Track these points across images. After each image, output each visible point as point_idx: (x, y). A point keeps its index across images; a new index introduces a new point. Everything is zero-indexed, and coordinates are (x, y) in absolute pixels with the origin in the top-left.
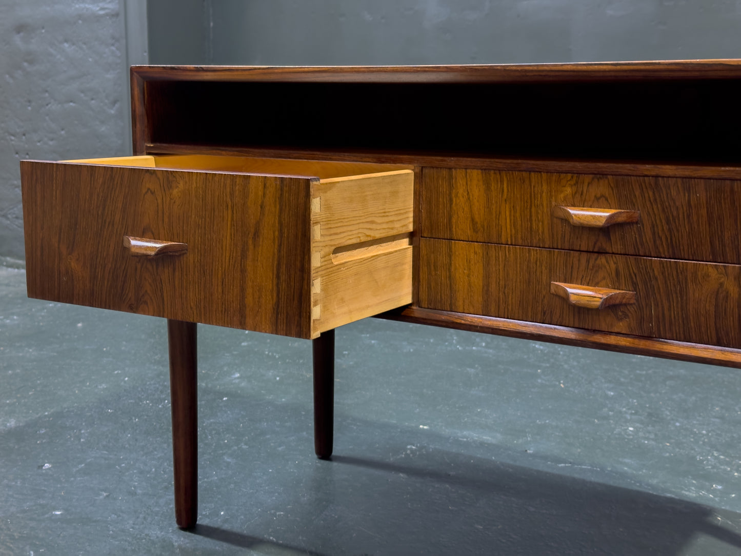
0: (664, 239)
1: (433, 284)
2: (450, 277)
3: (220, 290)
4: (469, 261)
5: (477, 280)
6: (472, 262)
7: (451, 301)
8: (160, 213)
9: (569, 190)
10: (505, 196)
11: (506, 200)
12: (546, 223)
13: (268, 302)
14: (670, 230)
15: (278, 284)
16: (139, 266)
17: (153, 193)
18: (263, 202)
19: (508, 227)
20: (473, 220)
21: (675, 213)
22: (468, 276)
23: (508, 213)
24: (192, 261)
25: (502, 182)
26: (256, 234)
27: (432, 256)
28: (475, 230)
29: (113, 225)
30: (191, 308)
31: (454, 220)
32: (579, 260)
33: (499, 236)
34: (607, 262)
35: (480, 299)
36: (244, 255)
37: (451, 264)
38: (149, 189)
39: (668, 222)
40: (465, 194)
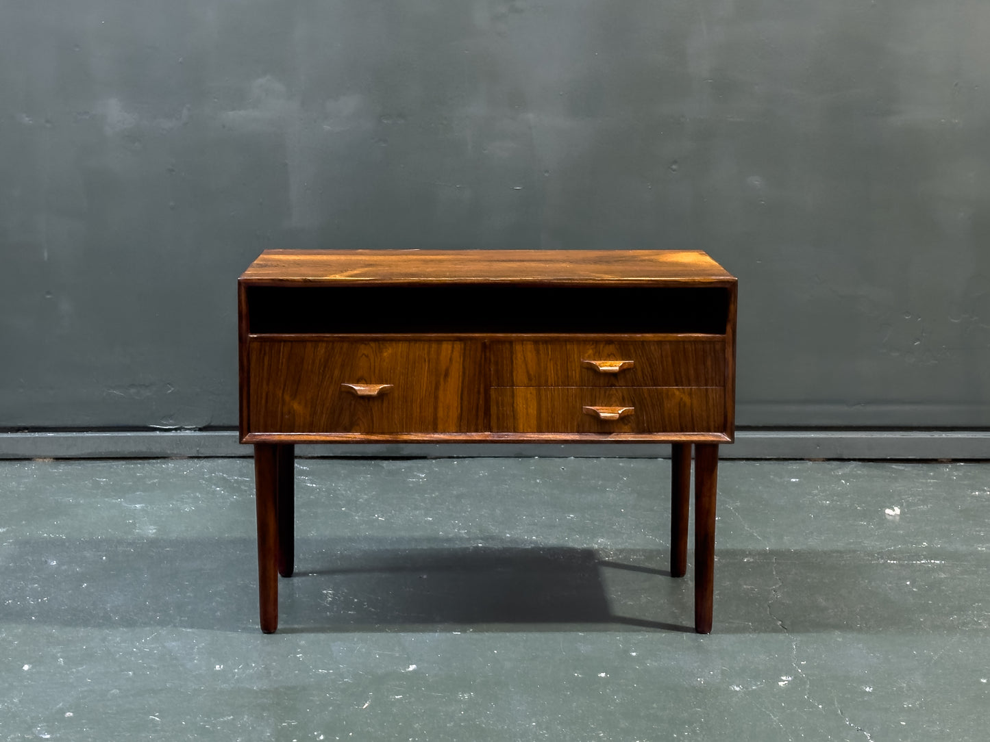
0: (648, 376)
1: (501, 416)
2: (513, 411)
3: (418, 410)
4: (527, 400)
5: (533, 411)
6: (529, 399)
7: (514, 426)
8: (372, 368)
9: (590, 352)
10: (550, 357)
11: (550, 360)
12: (577, 371)
13: (454, 413)
14: (652, 371)
15: (461, 403)
16: (353, 402)
17: (367, 356)
18: (451, 356)
19: (553, 376)
20: (528, 372)
21: (654, 361)
22: (527, 409)
23: (552, 368)
24: (396, 395)
25: (547, 349)
26: (446, 375)
27: (500, 398)
28: (530, 379)
29: (332, 378)
30: (395, 424)
31: (514, 374)
32: (600, 392)
33: (547, 381)
34: (617, 391)
35: (535, 422)
36: (437, 388)
37: (514, 402)
38: (364, 354)
39: (651, 367)
40: (522, 357)
